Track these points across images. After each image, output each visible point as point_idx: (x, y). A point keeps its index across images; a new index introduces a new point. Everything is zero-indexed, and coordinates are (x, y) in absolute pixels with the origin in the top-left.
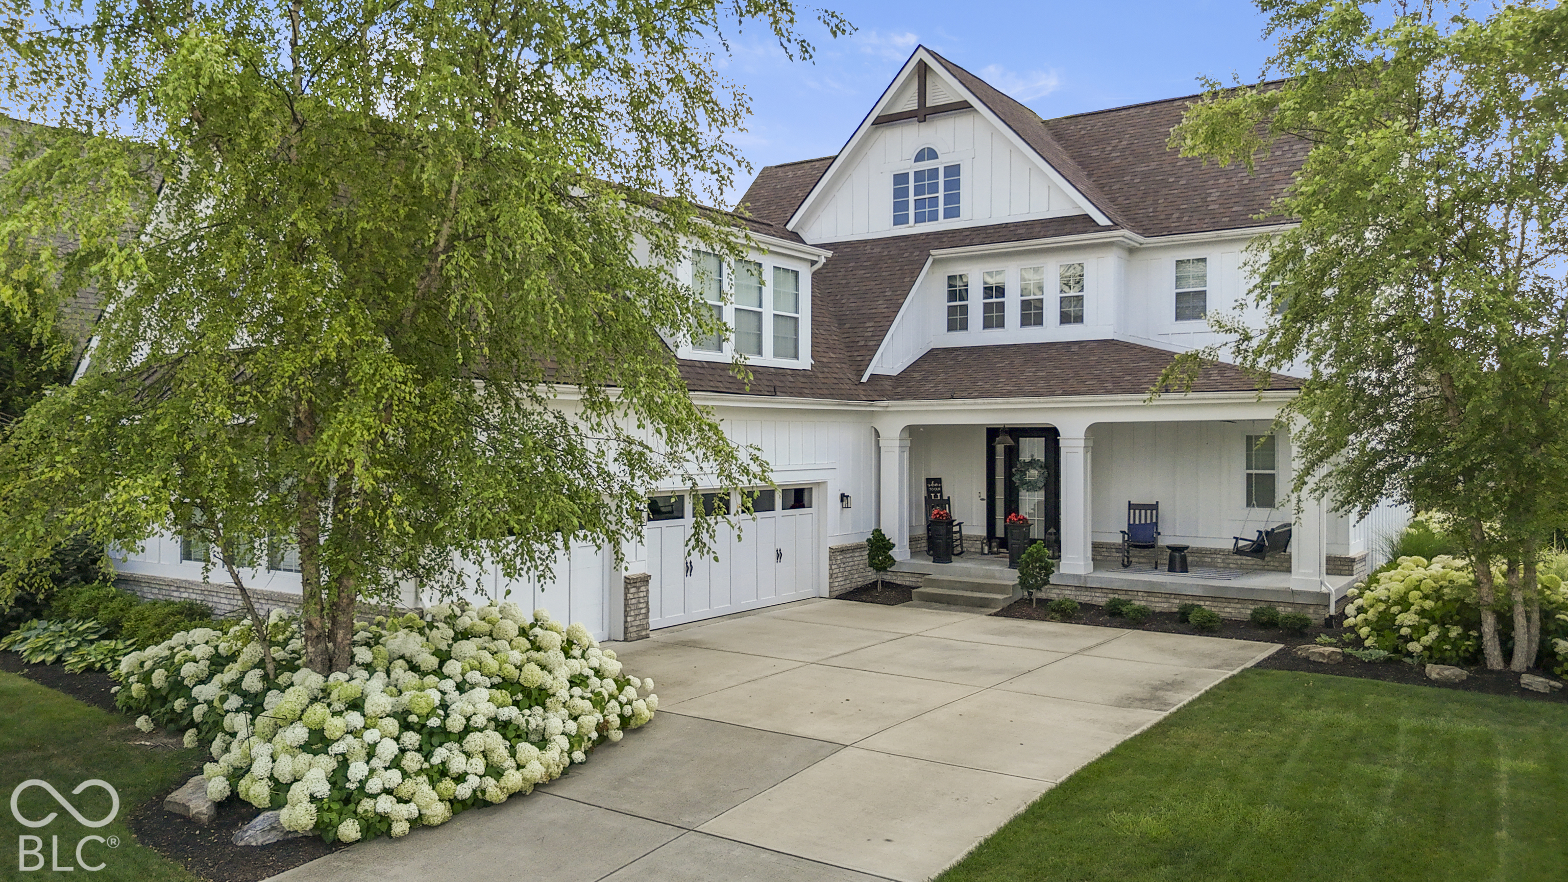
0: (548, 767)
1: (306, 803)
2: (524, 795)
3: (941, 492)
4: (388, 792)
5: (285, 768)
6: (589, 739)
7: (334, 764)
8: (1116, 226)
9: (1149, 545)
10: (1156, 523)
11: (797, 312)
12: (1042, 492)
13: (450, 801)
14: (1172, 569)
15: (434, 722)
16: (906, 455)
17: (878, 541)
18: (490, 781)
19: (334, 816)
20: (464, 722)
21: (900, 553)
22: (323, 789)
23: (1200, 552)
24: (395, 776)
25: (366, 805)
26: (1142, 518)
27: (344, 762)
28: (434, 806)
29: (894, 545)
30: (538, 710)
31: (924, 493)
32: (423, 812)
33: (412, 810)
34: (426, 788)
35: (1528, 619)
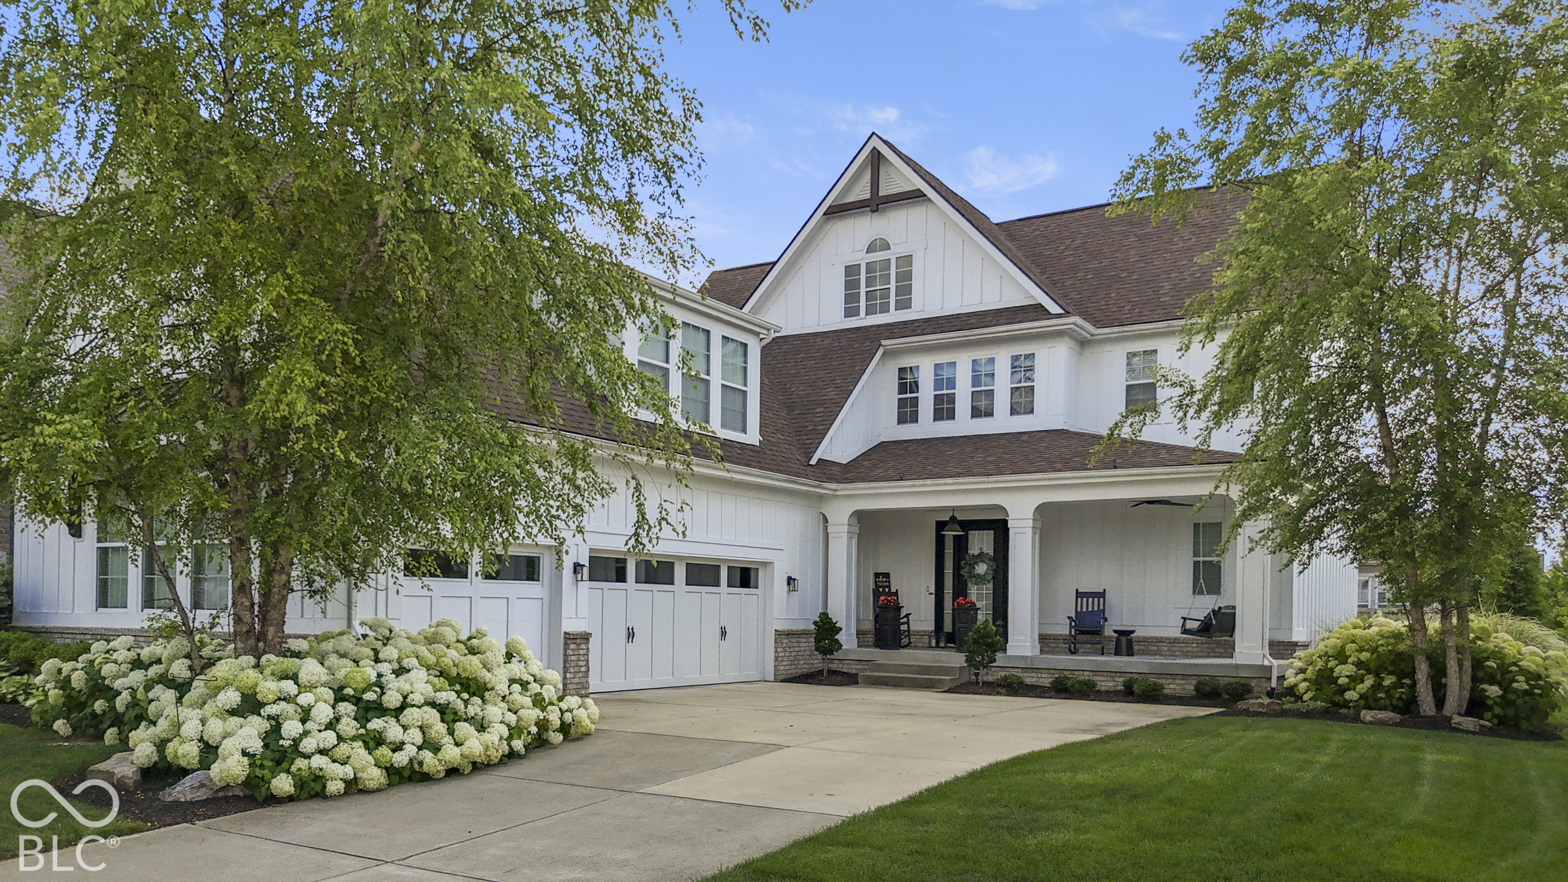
0: (487, 748)
1: (238, 756)
2: (462, 774)
3: (889, 587)
4: (322, 752)
5: (215, 728)
6: (529, 733)
7: (266, 725)
8: (1067, 313)
9: (1097, 632)
10: (1103, 611)
11: (745, 385)
12: (991, 585)
13: (386, 768)
14: (1117, 653)
15: (370, 696)
16: (854, 541)
17: (824, 624)
18: (427, 755)
19: (266, 772)
20: (401, 699)
21: (847, 639)
22: (256, 745)
23: (1146, 640)
24: (330, 737)
25: (300, 763)
26: (1091, 605)
27: (276, 723)
28: (369, 770)
29: (841, 629)
30: (477, 700)
31: (872, 585)
32: (359, 775)
33: (348, 771)
34: (363, 752)
35: (1461, 666)
